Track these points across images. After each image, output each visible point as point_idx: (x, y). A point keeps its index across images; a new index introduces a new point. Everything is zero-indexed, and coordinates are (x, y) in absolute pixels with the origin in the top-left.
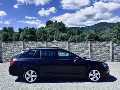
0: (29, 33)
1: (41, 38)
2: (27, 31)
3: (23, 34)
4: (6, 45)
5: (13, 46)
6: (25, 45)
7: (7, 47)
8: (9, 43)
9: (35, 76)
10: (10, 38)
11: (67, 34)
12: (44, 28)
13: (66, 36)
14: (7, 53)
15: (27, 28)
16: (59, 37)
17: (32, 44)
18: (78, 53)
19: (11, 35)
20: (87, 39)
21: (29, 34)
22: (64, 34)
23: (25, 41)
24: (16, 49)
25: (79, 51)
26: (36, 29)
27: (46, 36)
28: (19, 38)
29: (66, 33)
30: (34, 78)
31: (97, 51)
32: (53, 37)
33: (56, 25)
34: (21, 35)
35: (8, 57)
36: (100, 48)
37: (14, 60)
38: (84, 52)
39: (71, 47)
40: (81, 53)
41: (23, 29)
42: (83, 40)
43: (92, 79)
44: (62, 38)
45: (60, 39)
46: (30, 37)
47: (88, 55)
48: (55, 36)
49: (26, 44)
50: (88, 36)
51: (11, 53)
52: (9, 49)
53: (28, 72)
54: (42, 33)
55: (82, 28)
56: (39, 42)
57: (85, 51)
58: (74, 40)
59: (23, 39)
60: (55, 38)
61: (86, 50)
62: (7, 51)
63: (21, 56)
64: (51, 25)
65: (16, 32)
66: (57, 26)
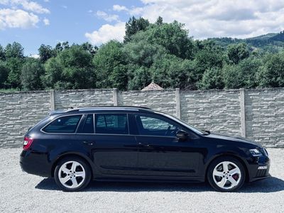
0: (73, 62)
1: (111, 78)
2: (65, 56)
3: (52, 66)
4: (7, 100)
5: (27, 102)
6: (60, 101)
7: (10, 107)
8: (15, 96)
9: (83, 174)
10: (12, 77)
11: (194, 63)
12: (120, 45)
13: (190, 71)
14: (11, 122)
15: (64, 44)
16: (169, 73)
17: (78, 97)
18: (207, 124)
19: (14, 68)
20: (262, 77)
21: (72, 64)
22: (183, 64)
23: (60, 85)
24: (34, 110)
25: (212, 118)
26: (96, 48)
27: (126, 70)
28: (41, 77)
29: (192, 59)
30: (79, 179)
31: (264, 116)
32: (149, 74)
33: (157, 35)
34: (46, 69)
35: (14, 134)
36: (274, 107)
37: (33, 136)
38: (225, 121)
39: (189, 106)
40: (217, 122)
41: (53, 47)
42: (248, 82)
43: (221, 184)
44: (176, 76)
45: (170, 80)
46: (75, 75)
47: (238, 128)
48: (153, 71)
49: (62, 97)
50: (264, 69)
51: (21, 124)
52: (16, 111)
53: (65, 165)
54: (112, 62)
55: (248, 41)
56: (96, 93)
57: (230, 116)
58: (217, 83)
59: (55, 81)
60: (156, 78)
61: (233, 115)
62: (11, 118)
63: (48, 128)
64: (140, 34)
65: (32, 60)
66: (163, 37)
